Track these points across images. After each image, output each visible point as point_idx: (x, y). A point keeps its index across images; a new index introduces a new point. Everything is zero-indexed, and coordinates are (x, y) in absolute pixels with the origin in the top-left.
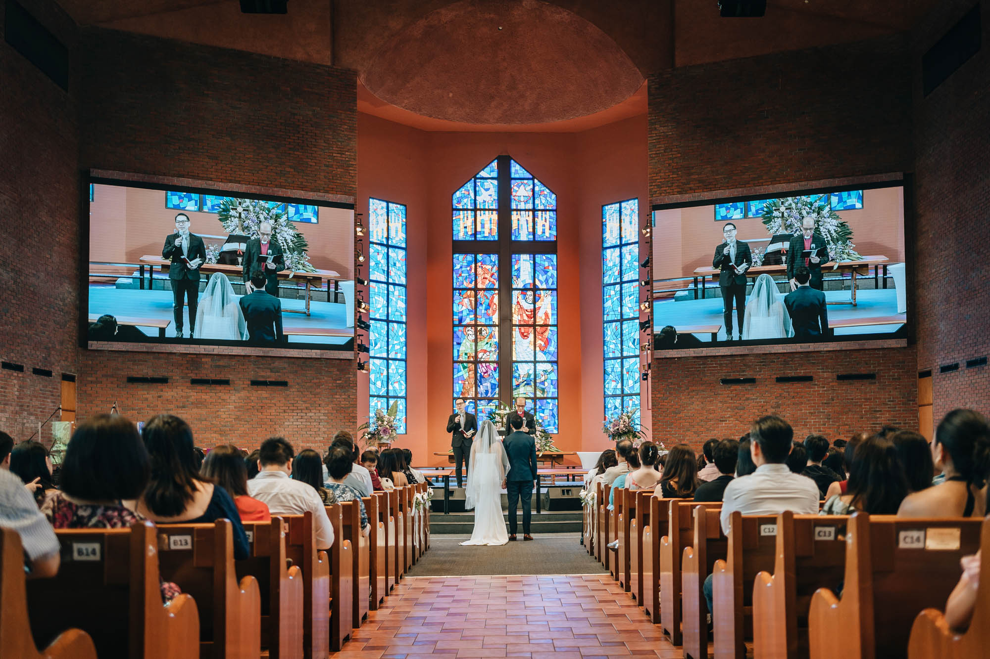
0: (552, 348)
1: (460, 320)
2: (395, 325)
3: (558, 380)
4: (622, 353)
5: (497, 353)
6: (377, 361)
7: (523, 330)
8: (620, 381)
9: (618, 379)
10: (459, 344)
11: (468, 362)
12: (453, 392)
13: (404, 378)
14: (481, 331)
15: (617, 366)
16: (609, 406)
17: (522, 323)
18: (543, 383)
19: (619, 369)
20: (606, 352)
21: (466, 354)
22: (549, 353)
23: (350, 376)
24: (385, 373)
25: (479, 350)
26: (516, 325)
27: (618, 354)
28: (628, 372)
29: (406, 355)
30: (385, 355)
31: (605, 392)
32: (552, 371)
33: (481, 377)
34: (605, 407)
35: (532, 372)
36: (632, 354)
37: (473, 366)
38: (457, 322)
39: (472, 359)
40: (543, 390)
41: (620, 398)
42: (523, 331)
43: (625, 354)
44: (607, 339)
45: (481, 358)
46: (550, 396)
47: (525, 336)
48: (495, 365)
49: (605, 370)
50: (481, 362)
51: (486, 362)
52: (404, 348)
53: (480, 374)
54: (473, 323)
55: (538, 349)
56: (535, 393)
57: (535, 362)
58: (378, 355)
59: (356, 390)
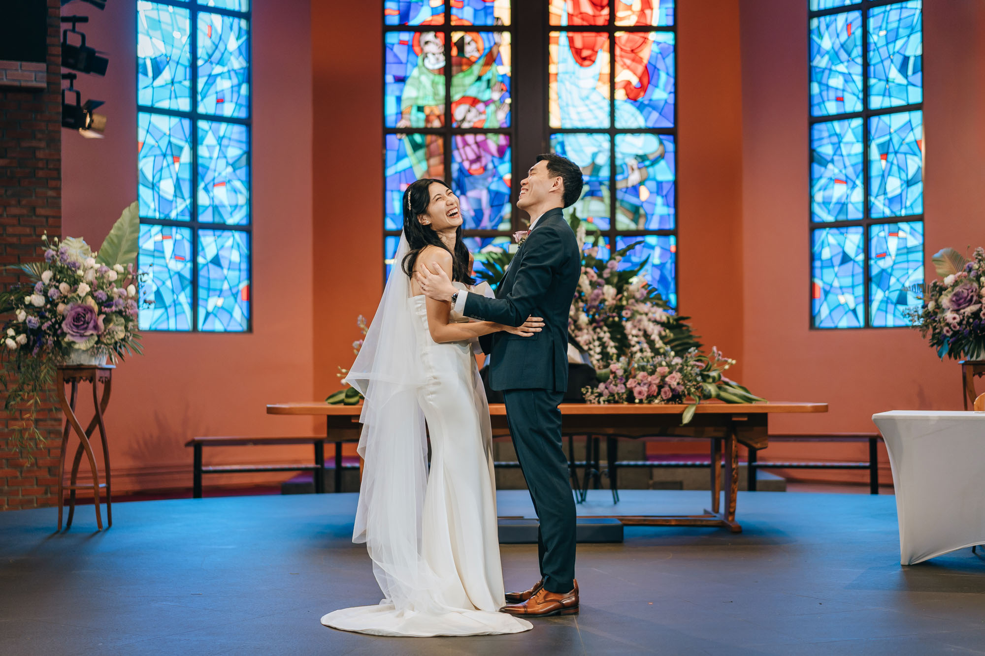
0: (662, 93)
1: (405, 15)
2: (217, 19)
3: (676, 183)
4: (865, 101)
5: (506, 109)
6: (163, 123)
7: (579, 39)
8: (859, 182)
9: (853, 177)
10: (401, 80)
11: (424, 131)
12: (384, 215)
13: (242, 172)
14: (461, 45)
15: (849, 137)
16: (826, 254)
17: (577, 21)
18: (635, 190)
19: (858, 148)
20: (816, 100)
21: (420, 109)
22: (653, 106)
23: (34, 144)
24: (186, 156)
25: (456, 97)
26: (559, 28)
27: (854, 104)
28: (884, 155)
29: (250, 107)
30: (184, 105)
31: (811, 214)
32: (662, 156)
33: (461, 170)
34: (812, 258)
35: (603, 159)
36: (896, 102)
37: (440, 141)
38: (393, 19)
39: (436, 124)
40: (635, 212)
41: (860, 230)
42: (578, 44)
43: (876, 102)
44: (821, 62)
45: (464, 120)
46: (654, 225)
47: (584, 59)
48: (502, 140)
49: (812, 151)
50: (463, 132)
51: (475, 131)
52: (244, 90)
53: (461, 164)
54: (440, 20)
55: (620, 94)
56: (612, 220)
57: (612, 132)
58: (165, 104)
59: (58, 189)
